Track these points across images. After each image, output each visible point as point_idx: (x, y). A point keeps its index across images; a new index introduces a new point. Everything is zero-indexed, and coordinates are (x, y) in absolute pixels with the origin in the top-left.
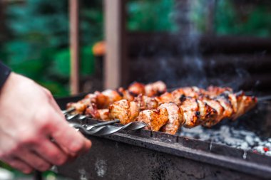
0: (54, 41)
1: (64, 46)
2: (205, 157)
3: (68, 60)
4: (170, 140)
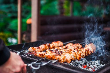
2: (69, 71)
4: (58, 64)
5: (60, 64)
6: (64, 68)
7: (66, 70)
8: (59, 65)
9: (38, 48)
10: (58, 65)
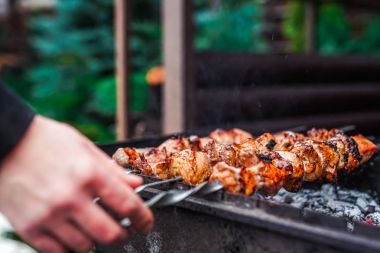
0: (94, 66)
1: (109, 73)
3: (113, 90)
4: (248, 205)
5: (254, 204)
6: (273, 218)
7: (282, 226)
8: (251, 208)
9: (150, 154)
10: (245, 207)
